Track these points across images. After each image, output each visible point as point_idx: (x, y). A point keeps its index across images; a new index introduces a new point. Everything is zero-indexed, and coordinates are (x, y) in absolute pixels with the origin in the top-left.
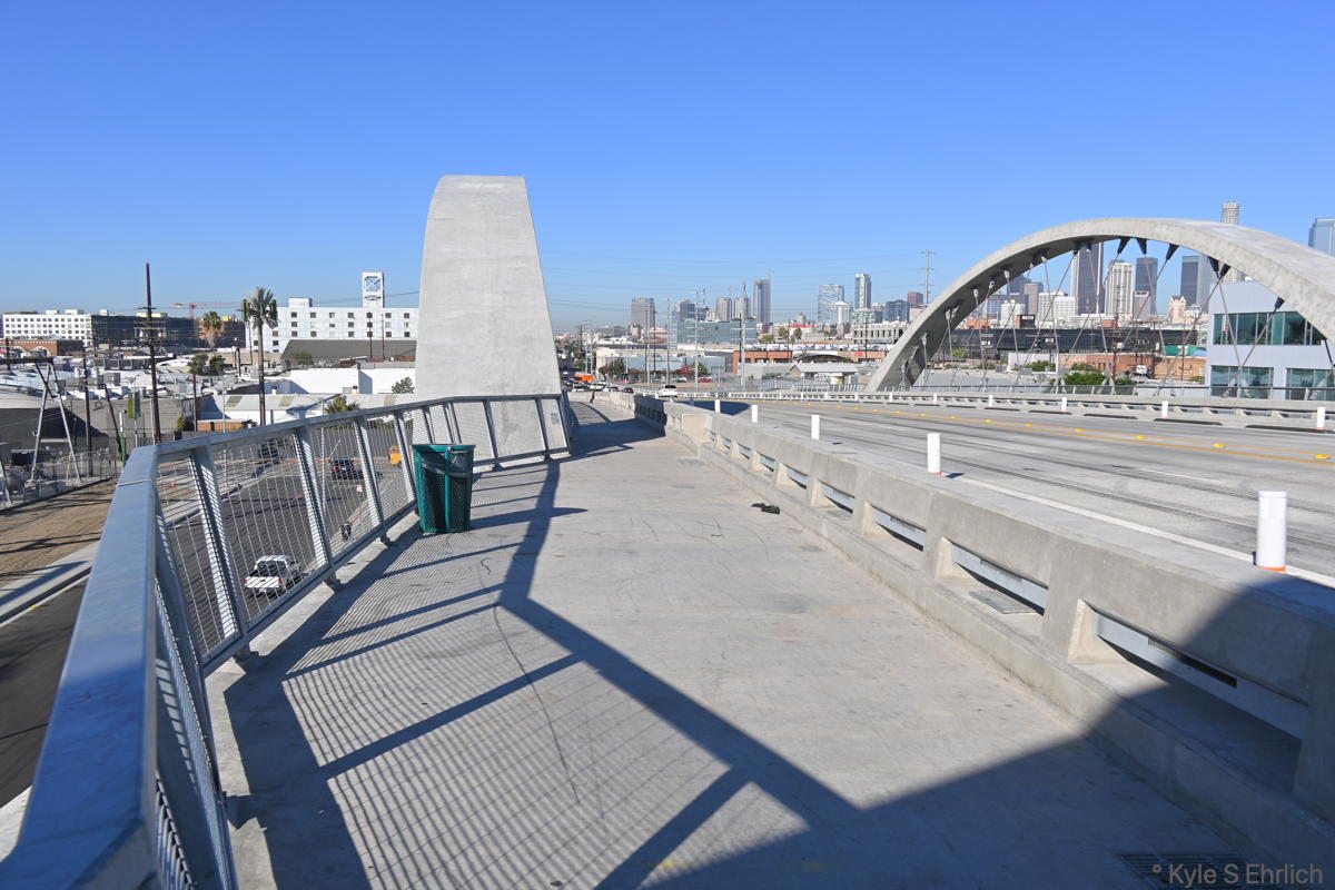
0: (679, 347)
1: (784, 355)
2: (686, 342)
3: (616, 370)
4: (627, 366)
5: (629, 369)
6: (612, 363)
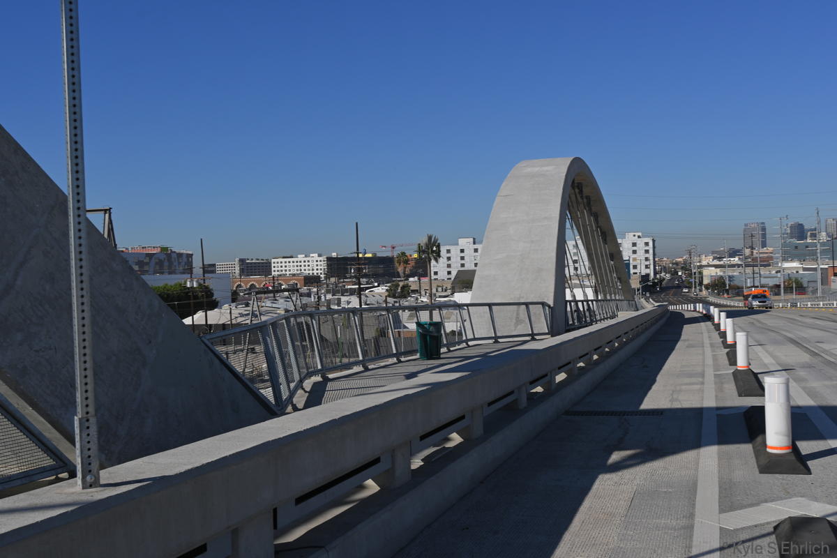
4: (727, 282)
5: (729, 285)
6: (715, 281)
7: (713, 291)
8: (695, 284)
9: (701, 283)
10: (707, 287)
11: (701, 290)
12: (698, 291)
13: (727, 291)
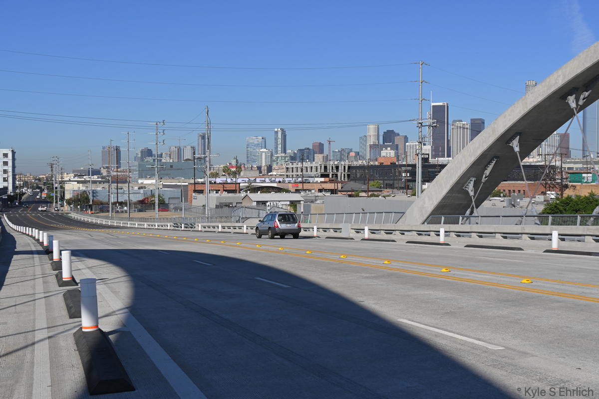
0: (140, 181)
1: (233, 187)
2: (146, 178)
3: (82, 201)
4: (91, 197)
5: (93, 201)
6: (78, 195)
7: (76, 206)
8: (56, 199)
9: (62, 198)
10: (69, 202)
11: (62, 206)
12: (59, 206)
13: (91, 207)
